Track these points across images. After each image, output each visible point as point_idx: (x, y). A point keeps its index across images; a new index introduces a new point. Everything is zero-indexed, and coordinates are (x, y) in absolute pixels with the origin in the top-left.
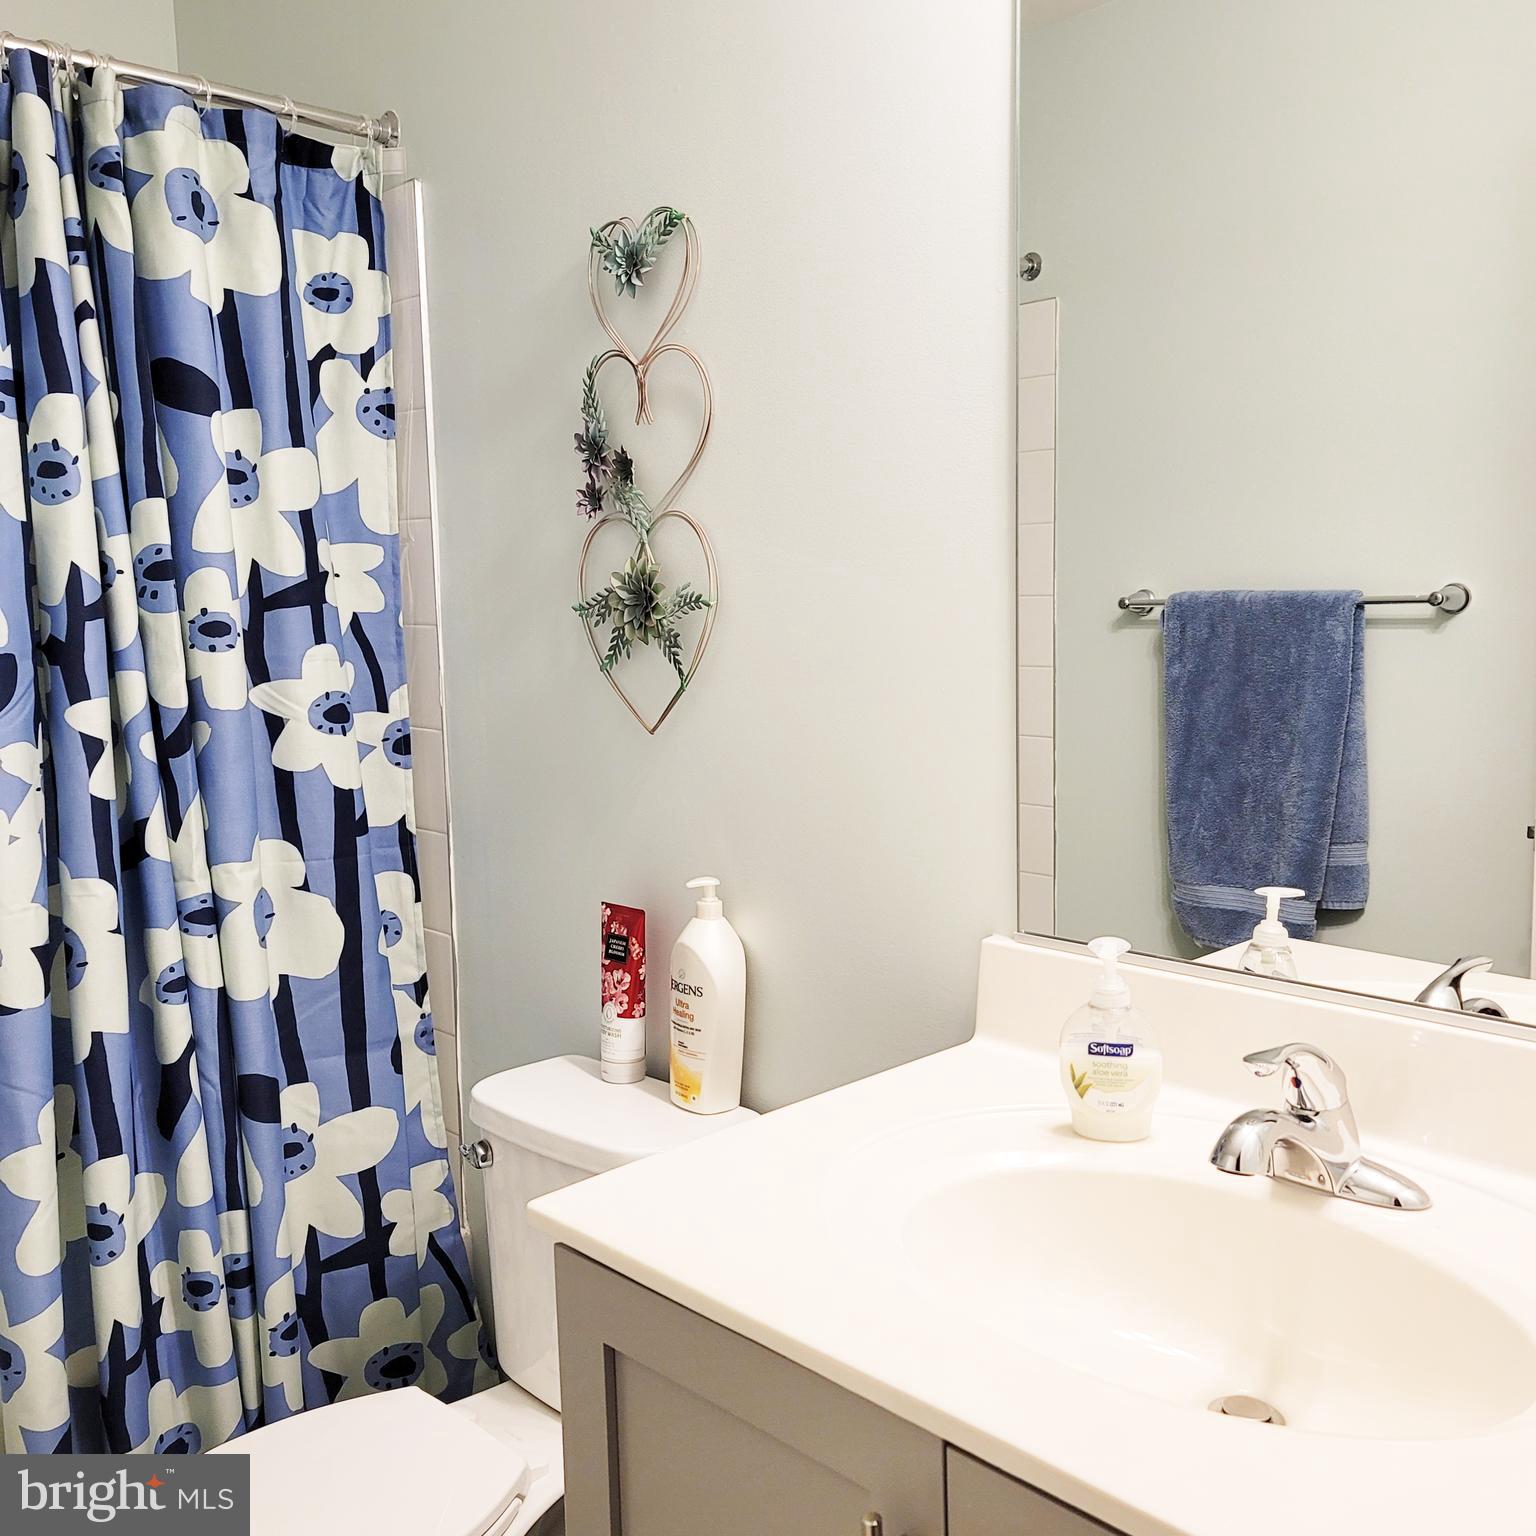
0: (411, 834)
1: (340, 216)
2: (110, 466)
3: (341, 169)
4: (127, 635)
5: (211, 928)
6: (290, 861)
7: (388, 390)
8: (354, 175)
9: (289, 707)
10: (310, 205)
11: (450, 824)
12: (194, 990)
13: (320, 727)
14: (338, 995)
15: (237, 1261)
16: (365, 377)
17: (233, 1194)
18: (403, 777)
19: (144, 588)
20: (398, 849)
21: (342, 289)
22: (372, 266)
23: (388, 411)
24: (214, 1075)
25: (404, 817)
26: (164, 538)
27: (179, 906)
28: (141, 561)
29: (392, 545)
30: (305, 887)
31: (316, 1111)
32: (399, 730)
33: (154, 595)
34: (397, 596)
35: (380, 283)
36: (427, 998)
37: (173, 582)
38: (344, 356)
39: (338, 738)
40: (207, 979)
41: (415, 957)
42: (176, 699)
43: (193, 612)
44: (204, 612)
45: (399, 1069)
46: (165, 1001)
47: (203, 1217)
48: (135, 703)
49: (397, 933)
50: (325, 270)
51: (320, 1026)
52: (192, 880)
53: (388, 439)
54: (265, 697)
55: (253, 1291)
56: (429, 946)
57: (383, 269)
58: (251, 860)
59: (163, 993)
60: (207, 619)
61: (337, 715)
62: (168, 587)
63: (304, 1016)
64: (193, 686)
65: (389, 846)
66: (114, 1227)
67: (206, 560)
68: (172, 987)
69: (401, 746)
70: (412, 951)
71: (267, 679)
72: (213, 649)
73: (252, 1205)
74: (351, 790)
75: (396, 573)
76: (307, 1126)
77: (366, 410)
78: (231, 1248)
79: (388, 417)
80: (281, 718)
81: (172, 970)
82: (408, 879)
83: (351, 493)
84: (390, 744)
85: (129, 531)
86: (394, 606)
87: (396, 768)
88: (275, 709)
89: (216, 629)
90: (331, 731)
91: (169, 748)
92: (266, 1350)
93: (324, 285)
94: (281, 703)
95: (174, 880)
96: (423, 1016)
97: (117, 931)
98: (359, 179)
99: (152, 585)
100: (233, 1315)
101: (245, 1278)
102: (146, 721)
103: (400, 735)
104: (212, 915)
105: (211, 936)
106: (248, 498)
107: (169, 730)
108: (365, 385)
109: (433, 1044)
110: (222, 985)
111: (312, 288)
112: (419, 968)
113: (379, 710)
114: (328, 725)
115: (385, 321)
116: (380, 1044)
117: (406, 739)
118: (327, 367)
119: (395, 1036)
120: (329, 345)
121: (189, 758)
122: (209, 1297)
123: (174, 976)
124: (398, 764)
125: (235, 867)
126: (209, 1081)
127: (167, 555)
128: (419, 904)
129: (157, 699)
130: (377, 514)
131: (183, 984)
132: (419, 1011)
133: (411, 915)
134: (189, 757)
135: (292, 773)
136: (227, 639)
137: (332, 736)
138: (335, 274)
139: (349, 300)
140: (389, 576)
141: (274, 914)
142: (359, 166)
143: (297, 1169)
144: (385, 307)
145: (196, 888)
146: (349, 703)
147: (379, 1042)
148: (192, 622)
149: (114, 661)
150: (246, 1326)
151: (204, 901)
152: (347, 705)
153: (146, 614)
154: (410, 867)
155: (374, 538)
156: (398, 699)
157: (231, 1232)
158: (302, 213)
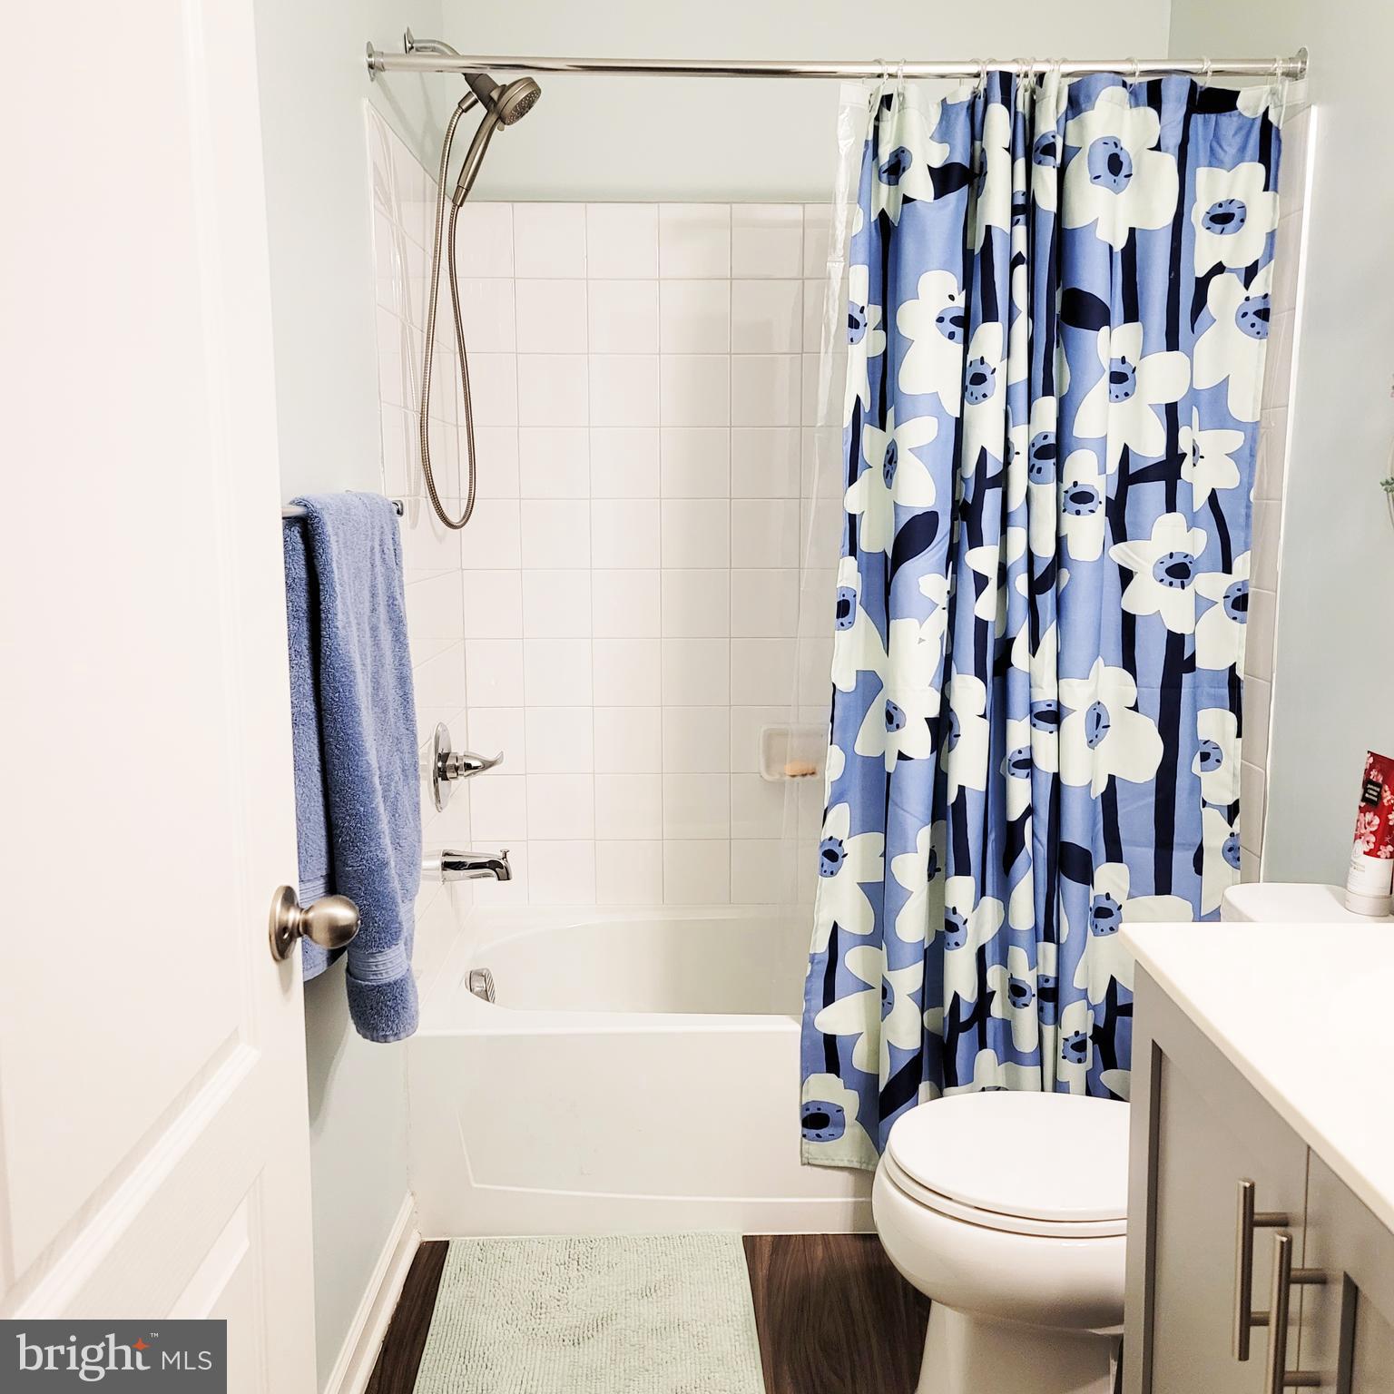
0: (1239, 679)
1: (1243, 149)
2: (1020, 374)
3: (1246, 108)
4: (1017, 501)
5: (1053, 727)
6: (1125, 685)
7: (1266, 296)
8: (1261, 110)
9: (1137, 562)
10: (1215, 144)
11: (1274, 675)
12: (1035, 770)
13: (1162, 581)
14: (1153, 799)
15: (1047, 981)
16: (1247, 286)
17: (1049, 931)
18: (1238, 631)
19: (1034, 465)
20: (1227, 691)
21: (1237, 212)
22: (1266, 188)
23: (1264, 314)
24: (1043, 837)
25: (1235, 664)
26: (1051, 428)
27: (1031, 706)
28: (1033, 445)
29: (1253, 432)
30: (1135, 708)
31: (1127, 887)
32: (1239, 590)
33: (1039, 470)
34: (1251, 475)
35: (1271, 202)
36: (1237, 820)
37: (1054, 460)
38: (1232, 271)
39: (1176, 590)
40: (1046, 764)
41: (1231, 784)
42: (1046, 551)
43: (1067, 485)
44: (1075, 484)
45: (1199, 871)
46: (1013, 774)
47: (1025, 939)
48: (1017, 553)
49: (1218, 761)
50: (1222, 198)
51: (1137, 821)
52: (1042, 688)
53: (1261, 339)
54: (1120, 554)
55: (1056, 1007)
56: (1245, 776)
57: (1276, 190)
58: (1088, 679)
59: (1012, 768)
60: (1078, 490)
61: (1179, 572)
62: (1049, 465)
63: (1125, 810)
64: (1060, 541)
65: (1218, 687)
66: (960, 925)
67: (1082, 444)
68: (1018, 765)
69: (1240, 603)
70: (1229, 778)
71: (1124, 539)
72: (1078, 513)
73: (1061, 942)
74: (1183, 635)
75: (1252, 455)
76: (1119, 897)
77: (1245, 315)
78: (1044, 971)
79: (1263, 320)
80: (1132, 571)
81: (1020, 752)
82: (1233, 717)
83: (1221, 389)
84: (1230, 601)
85: (1029, 422)
86: (1247, 485)
87: (1233, 622)
88: (1128, 564)
89: (1083, 497)
90: (1171, 584)
91: (1036, 587)
92: (1060, 1054)
93: (1220, 211)
94: (1133, 559)
95: (1030, 687)
96: (1232, 835)
97: (984, 716)
98: (1266, 113)
99: (1038, 463)
100: (1041, 1020)
101: (1051, 995)
102: (1023, 565)
103: (1239, 594)
104: (1054, 716)
105: (1051, 732)
106: (1127, 394)
107: (1038, 573)
108: (1246, 293)
109: (1238, 859)
110: (1056, 771)
111: (1210, 216)
112: (1234, 793)
113: (1223, 572)
114: (1168, 579)
115: (1271, 236)
116: (1185, 846)
117: (1245, 597)
118: (1216, 282)
119: (1199, 842)
120: (1221, 262)
121: (1049, 596)
122: (1024, 1000)
123: (1021, 757)
124: (1235, 618)
125: (1075, 682)
126: (1039, 841)
127: (1052, 440)
128: (1240, 740)
129: (1033, 550)
130: (1242, 406)
131: (1028, 764)
132: (1230, 830)
133: (1231, 748)
134: (1050, 594)
135: (1135, 615)
136: (1090, 506)
137: (1171, 588)
138: (1232, 201)
139: (1242, 221)
140: (1246, 459)
141: (1109, 726)
142: (1267, 101)
143: (1107, 929)
144: (1273, 224)
145: (1045, 695)
146: (1191, 563)
147: (1184, 844)
148: (1066, 492)
149: (1005, 519)
150: (1049, 1030)
151: (1050, 705)
152: (1189, 564)
153: (1032, 484)
154: (1236, 707)
155: (1238, 425)
156: (1241, 563)
157: (1045, 956)
158: (1208, 153)
